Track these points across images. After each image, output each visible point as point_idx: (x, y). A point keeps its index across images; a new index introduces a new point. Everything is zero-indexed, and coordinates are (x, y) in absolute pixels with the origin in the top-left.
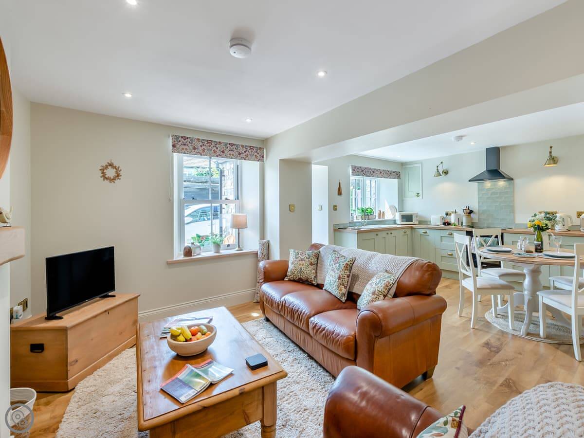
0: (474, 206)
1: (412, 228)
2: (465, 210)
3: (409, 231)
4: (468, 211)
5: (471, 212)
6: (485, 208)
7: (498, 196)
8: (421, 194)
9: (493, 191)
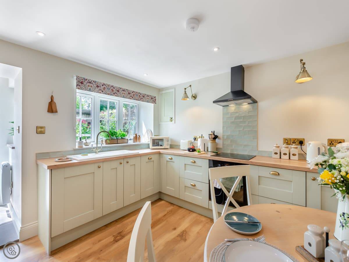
0: (219, 132)
1: (160, 153)
2: (211, 135)
3: (155, 158)
4: (213, 136)
5: (216, 137)
6: (229, 133)
7: (242, 120)
8: (174, 118)
9: (237, 115)
